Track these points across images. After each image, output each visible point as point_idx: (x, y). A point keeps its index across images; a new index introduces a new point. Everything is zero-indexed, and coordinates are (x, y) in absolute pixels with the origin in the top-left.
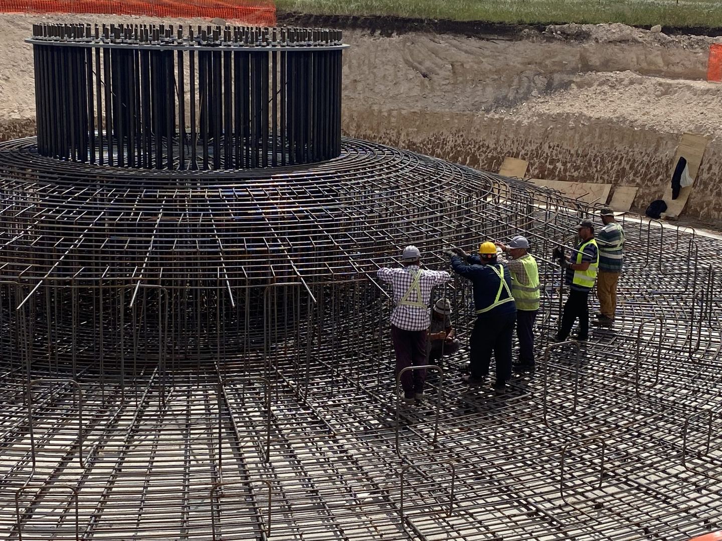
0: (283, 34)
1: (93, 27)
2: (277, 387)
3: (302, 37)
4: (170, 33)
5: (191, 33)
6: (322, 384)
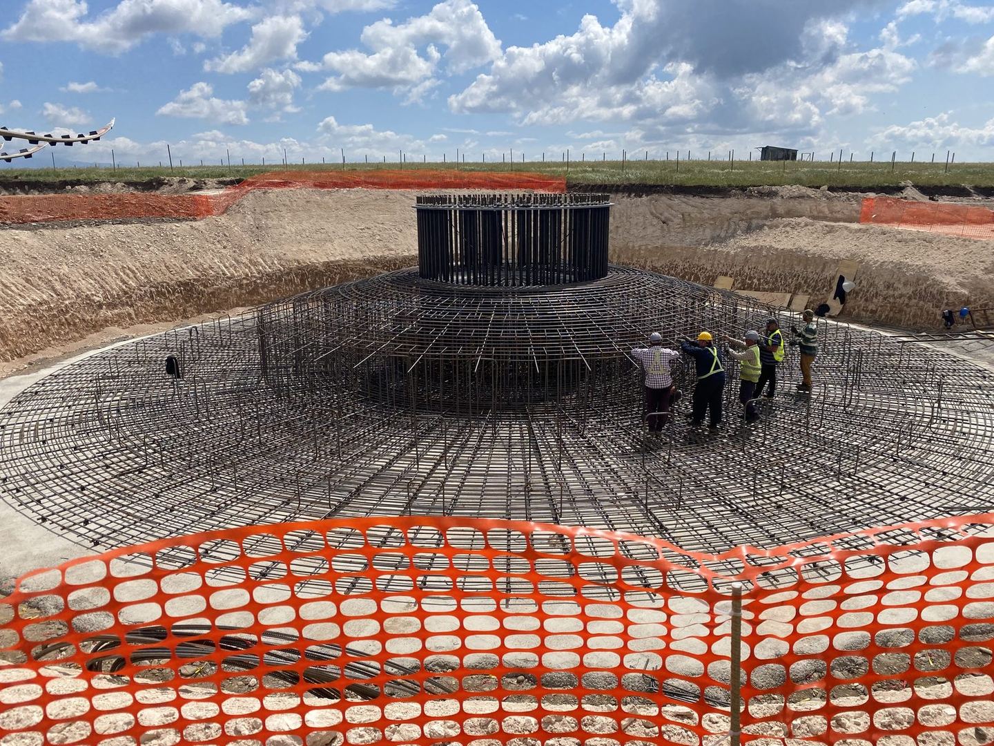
0: (571, 198)
1: (452, 197)
2: (565, 424)
3: (583, 199)
4: (499, 200)
5: (513, 199)
6: (594, 423)
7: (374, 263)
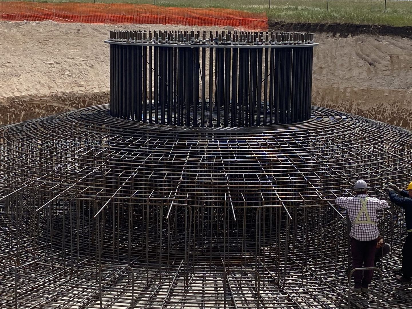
0: (273, 36)
1: (148, 33)
2: (264, 277)
3: (285, 38)
4: (197, 36)
5: (212, 36)
6: (295, 277)
7: (62, 99)
